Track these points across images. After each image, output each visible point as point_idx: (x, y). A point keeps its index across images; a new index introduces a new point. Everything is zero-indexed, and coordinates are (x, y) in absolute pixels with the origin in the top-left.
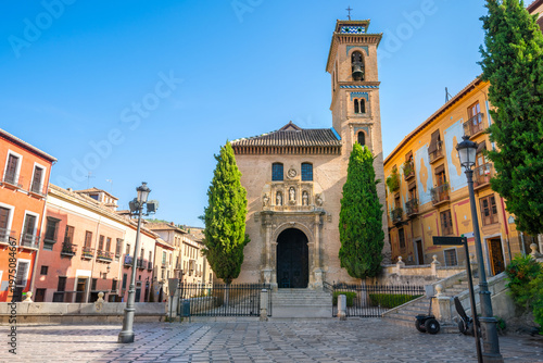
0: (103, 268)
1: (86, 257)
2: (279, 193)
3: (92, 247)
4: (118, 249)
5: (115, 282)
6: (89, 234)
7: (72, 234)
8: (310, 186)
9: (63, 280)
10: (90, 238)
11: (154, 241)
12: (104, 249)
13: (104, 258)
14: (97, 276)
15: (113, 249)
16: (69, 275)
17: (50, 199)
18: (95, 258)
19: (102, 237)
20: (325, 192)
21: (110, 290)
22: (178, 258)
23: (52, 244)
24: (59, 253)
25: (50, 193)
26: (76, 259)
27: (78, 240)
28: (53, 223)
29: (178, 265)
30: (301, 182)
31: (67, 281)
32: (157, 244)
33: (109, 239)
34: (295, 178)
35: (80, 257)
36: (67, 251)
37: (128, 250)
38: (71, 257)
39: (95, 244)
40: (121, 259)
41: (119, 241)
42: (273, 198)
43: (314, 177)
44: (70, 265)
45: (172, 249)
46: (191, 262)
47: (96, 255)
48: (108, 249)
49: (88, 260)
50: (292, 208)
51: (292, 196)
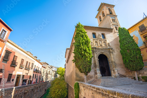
0: (27, 72)
1: (21, 67)
2: (96, 42)
3: (24, 64)
4: (32, 66)
5: (30, 76)
6: (23, 60)
7: (16, 59)
8: (106, 40)
9: (10, 75)
10: (23, 61)
11: (42, 66)
12: (28, 66)
13: (27, 69)
14: (24, 74)
15: (31, 66)
16: (14, 73)
17: (7, 43)
18: (24, 68)
19: (27, 62)
20: (110, 42)
21: (29, 79)
22: (47, 70)
23: (7, 61)
24: (10, 65)
25: (8, 41)
26: (17, 68)
27: (18, 61)
28: (8, 53)
29: (47, 72)
30: (102, 39)
31: (12, 76)
32: (42, 67)
33: (30, 63)
34: (101, 38)
35: (19, 67)
36: (14, 64)
37: (35, 67)
38: (15, 67)
39: (25, 64)
40: (33, 69)
41: (33, 64)
42: (95, 43)
43: (106, 38)
44: (15, 70)
45: (46, 68)
46: (49, 72)
47: (25, 67)
48: (29, 66)
49: (22, 68)
50: (101, 47)
51: (101, 43)
